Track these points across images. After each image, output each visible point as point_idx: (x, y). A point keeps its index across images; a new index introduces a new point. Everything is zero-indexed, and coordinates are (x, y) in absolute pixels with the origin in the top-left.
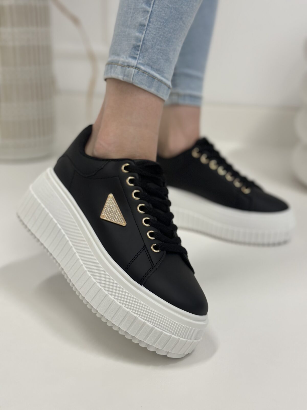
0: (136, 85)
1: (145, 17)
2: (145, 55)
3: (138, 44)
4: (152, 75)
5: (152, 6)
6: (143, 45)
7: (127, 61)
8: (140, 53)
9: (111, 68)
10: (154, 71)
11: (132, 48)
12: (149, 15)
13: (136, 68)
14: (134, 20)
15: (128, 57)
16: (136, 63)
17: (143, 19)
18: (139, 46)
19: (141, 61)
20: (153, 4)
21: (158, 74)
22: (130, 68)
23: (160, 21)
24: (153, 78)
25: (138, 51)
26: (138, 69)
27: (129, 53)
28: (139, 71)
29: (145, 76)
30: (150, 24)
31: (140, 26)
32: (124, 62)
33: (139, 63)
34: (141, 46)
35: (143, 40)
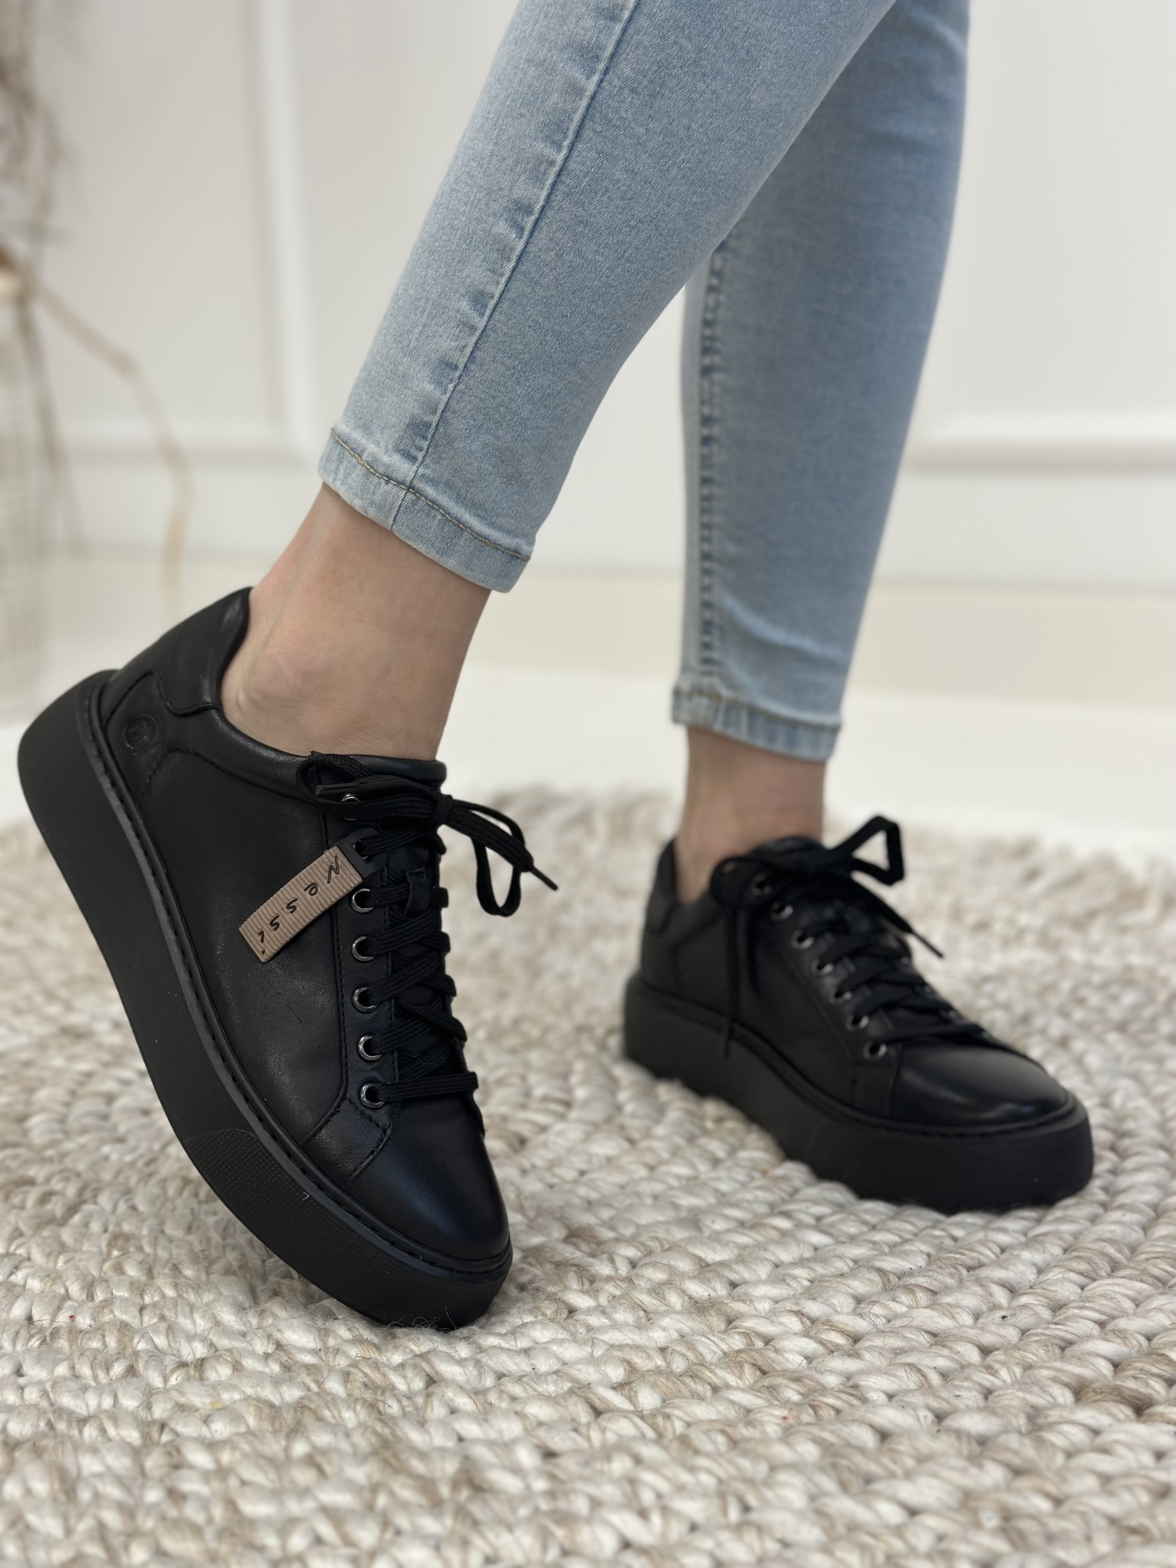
0: (402, 538)
1: (463, 343)
2: (444, 456)
3: (427, 419)
4: (456, 518)
5: (488, 313)
6: (440, 424)
7: (386, 459)
8: (428, 449)
9: (340, 460)
10: (465, 506)
11: (408, 426)
12: (474, 339)
13: (410, 488)
14: (427, 337)
15: (390, 447)
16: (412, 474)
17: (454, 344)
18: (428, 425)
19: (428, 472)
20: (494, 309)
21: (479, 516)
22: (390, 486)
23: (503, 363)
24: (460, 527)
25: (425, 438)
26: (415, 494)
27: (397, 436)
28: (418, 499)
29: (434, 517)
30: (473, 367)
31: (442, 366)
32: (375, 460)
33: (423, 476)
34: (434, 425)
35: (443, 412)
